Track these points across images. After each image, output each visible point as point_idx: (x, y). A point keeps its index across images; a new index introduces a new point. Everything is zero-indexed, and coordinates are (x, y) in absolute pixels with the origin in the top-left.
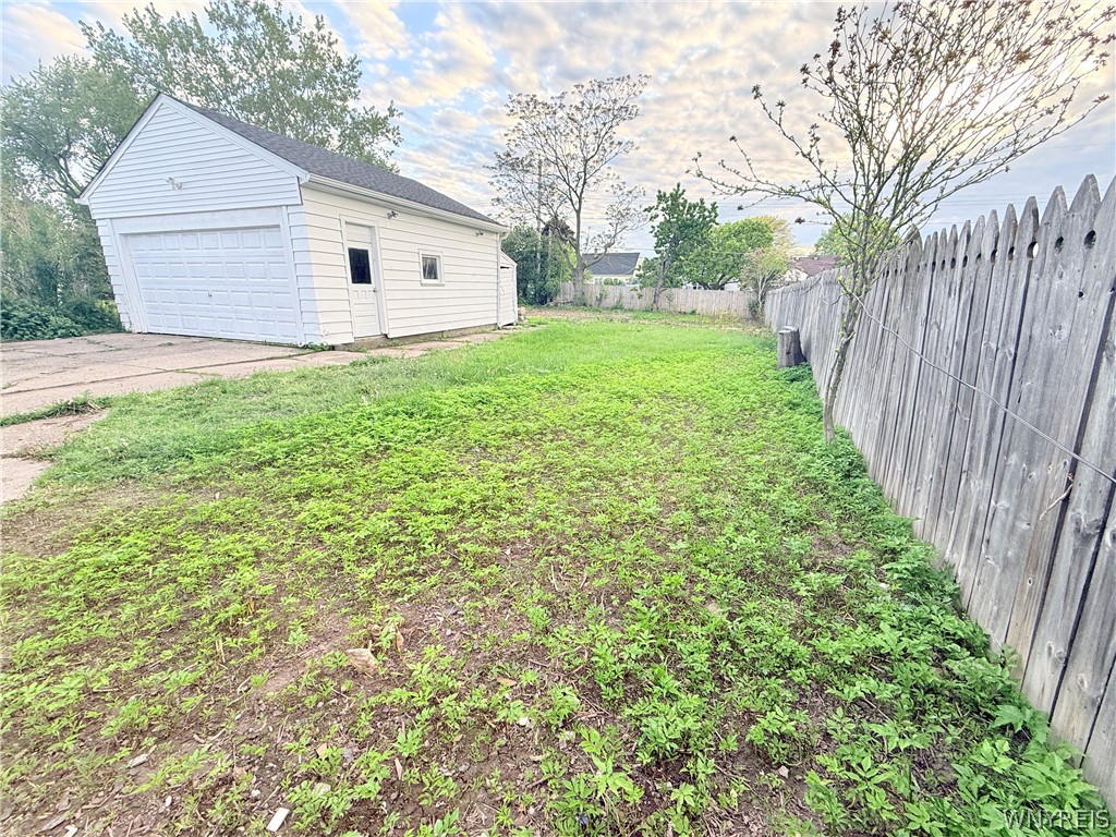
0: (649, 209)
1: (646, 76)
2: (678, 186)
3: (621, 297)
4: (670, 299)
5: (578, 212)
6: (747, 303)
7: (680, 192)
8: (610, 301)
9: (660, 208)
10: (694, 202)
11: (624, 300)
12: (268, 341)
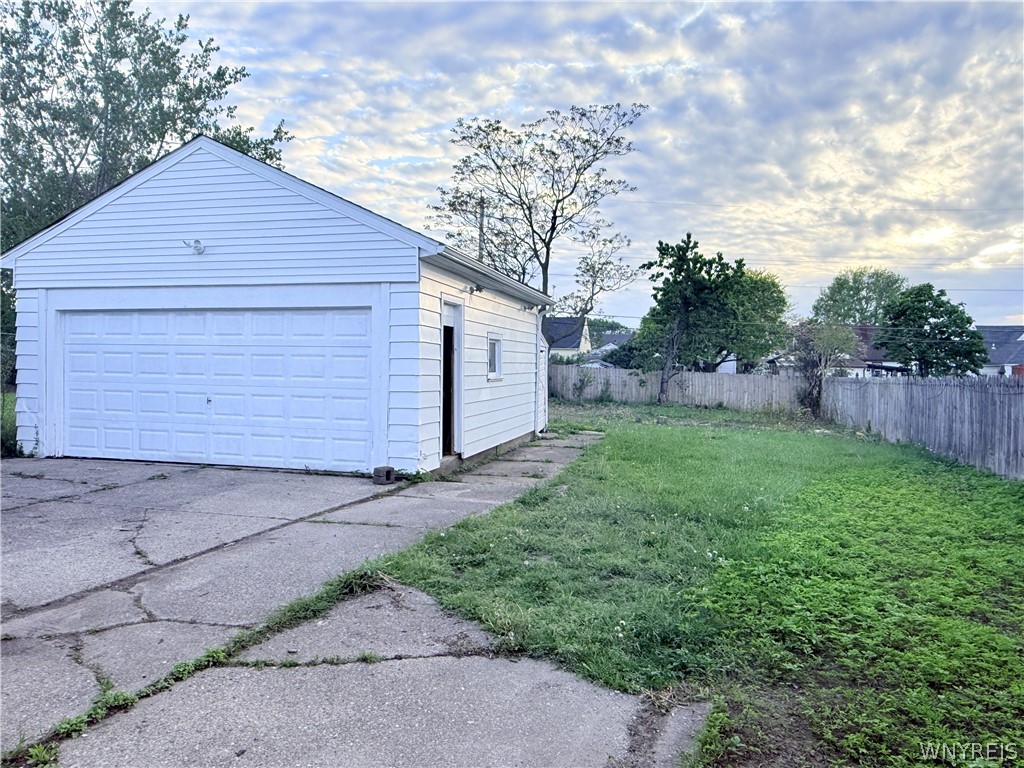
0: (650, 265)
1: (641, 106)
2: (689, 236)
3: (607, 384)
4: (681, 385)
5: (545, 267)
6: (794, 392)
7: (691, 245)
8: (590, 391)
9: (665, 263)
10: (708, 257)
11: (612, 388)
12: (311, 468)
